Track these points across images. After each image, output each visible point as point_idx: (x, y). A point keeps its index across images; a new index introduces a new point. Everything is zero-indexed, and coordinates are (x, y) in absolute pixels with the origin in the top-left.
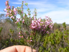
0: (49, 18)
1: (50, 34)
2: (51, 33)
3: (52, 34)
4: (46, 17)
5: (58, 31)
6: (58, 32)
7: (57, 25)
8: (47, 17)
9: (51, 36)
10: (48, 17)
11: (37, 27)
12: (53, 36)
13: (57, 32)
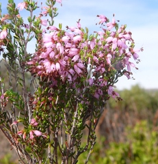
0: (115, 25)
1: (106, 144)
2: (112, 144)
3: (117, 147)
4: (99, 20)
5: (146, 129)
6: (146, 135)
7: (141, 97)
8: (107, 21)
9: (111, 158)
10: (112, 21)
11: (67, 68)
12: (119, 157)
13: (142, 138)
